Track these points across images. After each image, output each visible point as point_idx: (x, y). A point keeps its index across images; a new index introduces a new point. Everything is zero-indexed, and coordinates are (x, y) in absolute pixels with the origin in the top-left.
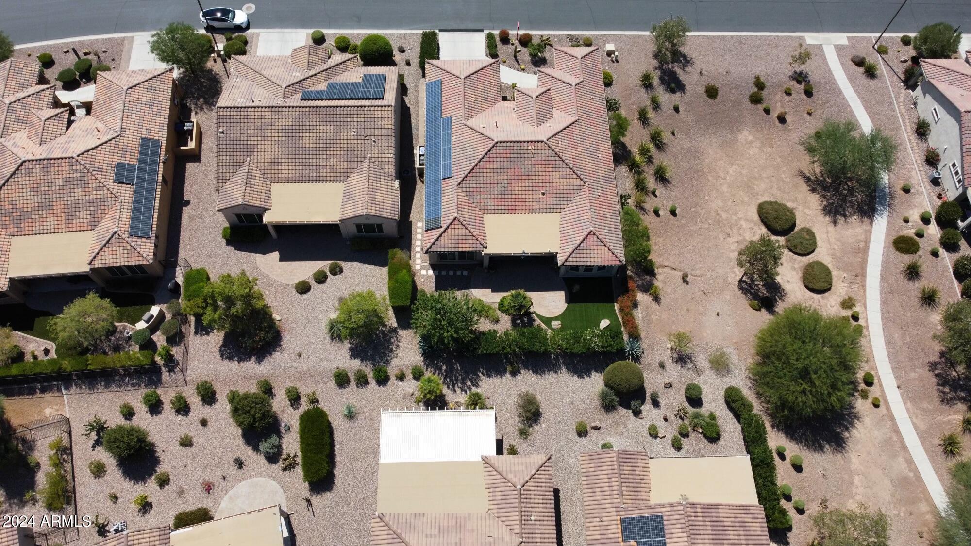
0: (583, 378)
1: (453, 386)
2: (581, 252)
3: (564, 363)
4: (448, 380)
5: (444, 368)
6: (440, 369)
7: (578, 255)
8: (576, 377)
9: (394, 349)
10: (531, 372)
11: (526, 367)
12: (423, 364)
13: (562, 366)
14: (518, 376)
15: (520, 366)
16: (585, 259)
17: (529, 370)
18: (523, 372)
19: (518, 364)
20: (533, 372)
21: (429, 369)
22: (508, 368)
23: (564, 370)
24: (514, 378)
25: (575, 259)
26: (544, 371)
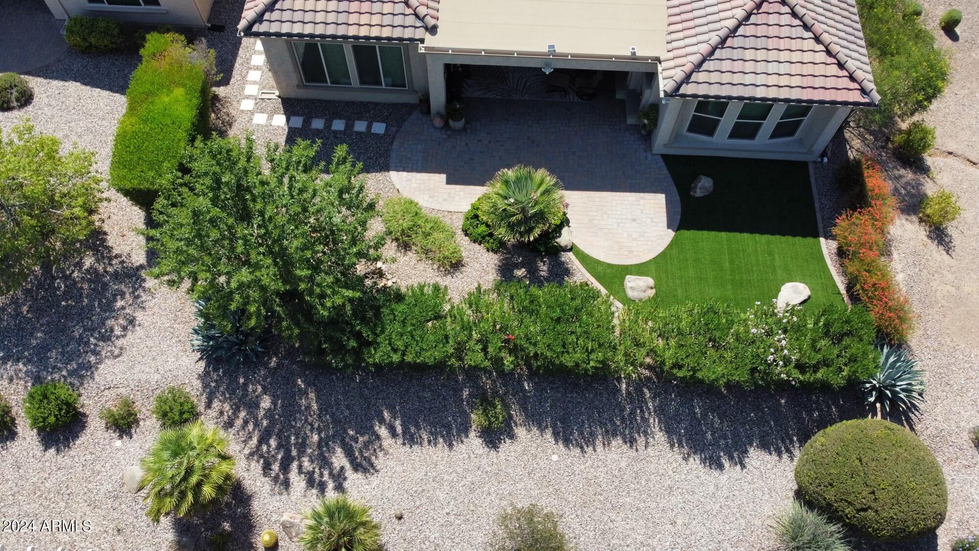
0: (721, 467)
1: (285, 467)
2: (736, 54)
3: (661, 411)
4: (273, 443)
5: (266, 403)
6: (253, 406)
7: (726, 65)
8: (695, 462)
9: (118, 331)
10: (549, 434)
11: (535, 419)
12: (198, 384)
13: (654, 422)
14: (506, 446)
15: (516, 412)
16: (749, 79)
17: (542, 430)
18: (520, 432)
19: (506, 407)
20: (556, 435)
21: (216, 404)
22: (476, 418)
23: (660, 437)
24: (493, 453)
25: (714, 77)
26: (592, 434)
